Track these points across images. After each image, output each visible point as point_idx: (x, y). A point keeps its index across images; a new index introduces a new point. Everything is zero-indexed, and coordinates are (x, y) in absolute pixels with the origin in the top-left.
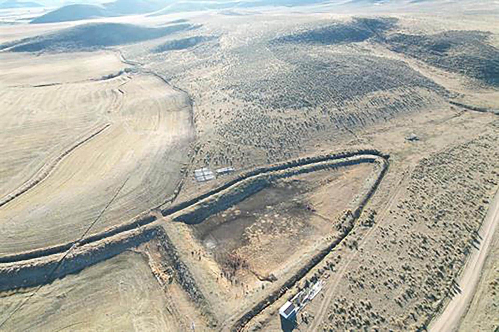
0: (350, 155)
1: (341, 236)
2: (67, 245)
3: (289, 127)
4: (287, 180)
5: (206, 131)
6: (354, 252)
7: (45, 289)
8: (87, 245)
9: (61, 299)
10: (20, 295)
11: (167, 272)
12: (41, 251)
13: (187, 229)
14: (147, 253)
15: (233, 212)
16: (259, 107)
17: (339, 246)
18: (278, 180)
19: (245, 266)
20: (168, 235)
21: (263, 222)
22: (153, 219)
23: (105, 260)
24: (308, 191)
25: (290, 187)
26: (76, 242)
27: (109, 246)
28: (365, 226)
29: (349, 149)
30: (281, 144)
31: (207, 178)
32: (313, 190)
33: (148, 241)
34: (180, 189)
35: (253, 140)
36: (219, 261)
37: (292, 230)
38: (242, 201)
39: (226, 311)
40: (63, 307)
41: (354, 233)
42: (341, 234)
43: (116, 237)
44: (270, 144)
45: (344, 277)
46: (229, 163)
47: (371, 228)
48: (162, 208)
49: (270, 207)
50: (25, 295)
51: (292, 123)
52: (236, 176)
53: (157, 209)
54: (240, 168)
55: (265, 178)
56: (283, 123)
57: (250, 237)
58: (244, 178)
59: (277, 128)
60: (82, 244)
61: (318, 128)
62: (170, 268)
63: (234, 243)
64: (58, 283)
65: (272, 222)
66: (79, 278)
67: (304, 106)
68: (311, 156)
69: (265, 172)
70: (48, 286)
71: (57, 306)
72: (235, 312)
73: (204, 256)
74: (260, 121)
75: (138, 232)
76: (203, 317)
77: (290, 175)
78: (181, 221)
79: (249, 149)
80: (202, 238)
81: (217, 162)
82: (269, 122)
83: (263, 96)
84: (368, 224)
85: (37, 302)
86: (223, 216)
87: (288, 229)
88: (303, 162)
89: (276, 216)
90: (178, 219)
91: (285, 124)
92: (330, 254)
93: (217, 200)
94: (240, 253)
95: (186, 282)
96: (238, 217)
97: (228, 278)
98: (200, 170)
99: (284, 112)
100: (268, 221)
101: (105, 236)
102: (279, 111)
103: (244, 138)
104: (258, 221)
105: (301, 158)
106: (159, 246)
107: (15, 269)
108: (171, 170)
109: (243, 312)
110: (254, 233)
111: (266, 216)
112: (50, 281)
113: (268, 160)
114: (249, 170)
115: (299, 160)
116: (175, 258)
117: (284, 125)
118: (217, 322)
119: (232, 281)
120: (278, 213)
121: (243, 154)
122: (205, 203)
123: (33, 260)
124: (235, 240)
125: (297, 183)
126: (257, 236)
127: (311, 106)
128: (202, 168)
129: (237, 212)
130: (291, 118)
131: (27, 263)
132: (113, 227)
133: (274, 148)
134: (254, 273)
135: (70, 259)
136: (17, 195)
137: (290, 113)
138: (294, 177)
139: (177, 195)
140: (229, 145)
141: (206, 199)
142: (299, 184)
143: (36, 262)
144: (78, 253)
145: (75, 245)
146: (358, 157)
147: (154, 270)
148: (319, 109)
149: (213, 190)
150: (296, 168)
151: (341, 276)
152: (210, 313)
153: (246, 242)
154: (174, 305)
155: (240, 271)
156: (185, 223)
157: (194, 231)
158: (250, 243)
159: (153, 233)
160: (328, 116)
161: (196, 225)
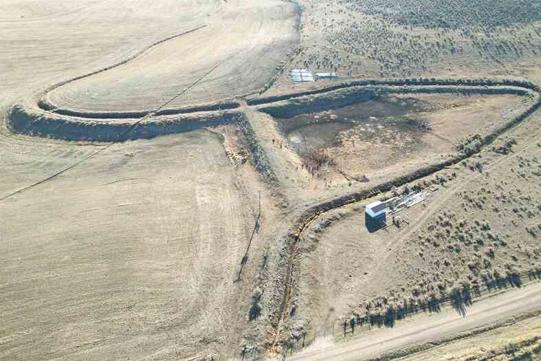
0: (490, 83)
1: (460, 156)
2: (142, 113)
3: (415, 45)
4: (401, 96)
5: (311, 36)
6: (476, 174)
7: (116, 146)
8: (163, 116)
9: (128, 157)
11: (242, 154)
12: (117, 114)
13: (272, 121)
14: (224, 135)
15: (328, 116)
16: (381, 21)
17: (457, 165)
18: (390, 95)
19: (332, 164)
20: (250, 122)
21: (363, 129)
22: (236, 105)
23: (179, 132)
24: (425, 111)
25: (404, 104)
26: (152, 112)
27: (185, 121)
28: (497, 152)
29: (490, 77)
30: (401, 60)
31: (305, 79)
32: (432, 110)
33: (227, 124)
34: (271, 84)
35: (367, 51)
36: (302, 155)
37: (397, 143)
38: (341, 107)
39: (300, 197)
40: (129, 163)
41: (480, 156)
42: (460, 154)
43: (194, 115)
44: (387, 58)
45: (456, 194)
46: (334, 69)
47: (506, 156)
48: (247, 98)
49: (374, 118)
50: (97, 147)
51: (419, 42)
52: (338, 83)
53: (242, 98)
54: (346, 76)
55: (374, 90)
56: (408, 40)
57: (343, 140)
58: (349, 86)
59: (399, 44)
60: (158, 114)
61: (453, 51)
62: (246, 150)
63: (323, 142)
64: (129, 144)
65: (374, 131)
66: (149, 144)
67: (440, 26)
68: (437, 78)
69: (375, 84)
70: (120, 144)
71: (124, 162)
72: (312, 199)
73: (286, 146)
74: (379, 34)
75: (218, 114)
76: (273, 197)
77: (406, 91)
78: (267, 113)
79: (360, 59)
80: (287, 132)
81: (319, 66)
82: (391, 37)
83: (389, 11)
84: (502, 151)
85: (106, 154)
86: (316, 117)
87: (393, 141)
88: (426, 82)
89: (380, 127)
90: (264, 110)
91: (411, 41)
92: (443, 171)
93: (311, 100)
94: (329, 152)
95: (260, 165)
96: (333, 121)
97: (309, 171)
98: (298, 70)
99: (411, 29)
100: (369, 130)
101: (182, 111)
102: (406, 28)
103: (356, 48)
104: (356, 128)
105: (424, 78)
106: (238, 131)
107: (92, 124)
108: (265, 66)
109: (320, 201)
110: (350, 138)
111: (367, 125)
112: (122, 140)
113: (381, 74)
114: (357, 80)
115: (421, 79)
116: (253, 142)
117: (409, 42)
118: (288, 204)
119: (313, 174)
120: (382, 125)
121: (352, 62)
122: (297, 101)
123: (109, 120)
124: (325, 140)
125: (414, 101)
126: (353, 141)
127: (449, 26)
128: (301, 69)
129: (333, 116)
130: (419, 37)
131: (104, 121)
132: (192, 106)
133: (392, 63)
134: (341, 172)
135: (144, 125)
136: (106, 69)
137: (420, 31)
138: (410, 95)
139: (266, 88)
140: (337, 52)
141: (300, 98)
142: (416, 103)
143: (111, 121)
144: (152, 121)
145: (151, 114)
146: (502, 87)
147: (227, 150)
148: (458, 31)
149: (310, 91)
150: (415, 87)
151: (454, 192)
152: (281, 195)
153: (338, 144)
154: (243, 182)
155: (325, 168)
156: (272, 115)
157: (279, 124)
158: (343, 146)
159: (233, 118)
160: (469, 40)
161: (283, 120)
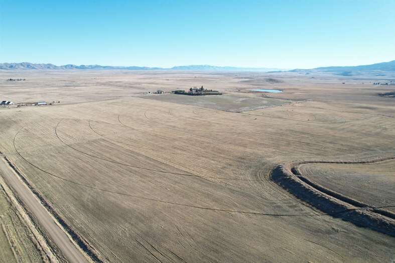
2: (361, 204)
7: (328, 218)
8: (380, 215)
9: (334, 231)
10: (311, 210)
12: (340, 196)
26: (371, 207)
40: (332, 236)
50: (314, 212)
60: (376, 211)
64: (339, 221)
66: (357, 230)
70: (331, 218)
71: (328, 232)
85: (318, 220)
107: (318, 195)
112: (335, 216)
131: (327, 196)
135: (358, 213)
136: (345, 163)
143: (333, 199)
144: (367, 214)
145: (369, 209)
